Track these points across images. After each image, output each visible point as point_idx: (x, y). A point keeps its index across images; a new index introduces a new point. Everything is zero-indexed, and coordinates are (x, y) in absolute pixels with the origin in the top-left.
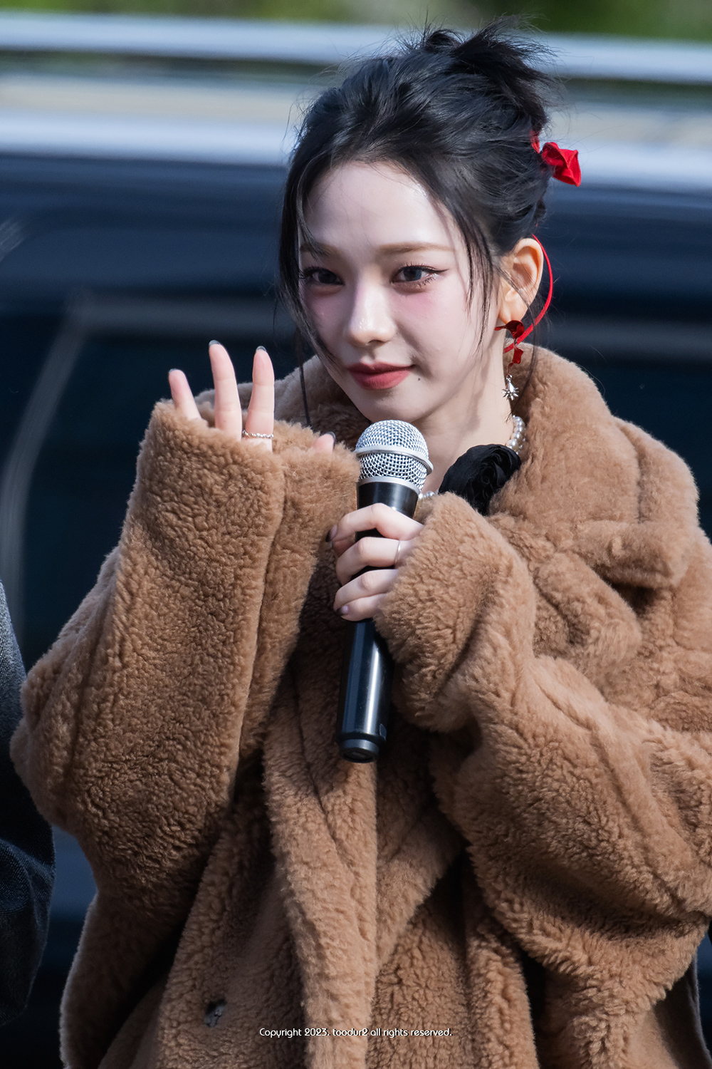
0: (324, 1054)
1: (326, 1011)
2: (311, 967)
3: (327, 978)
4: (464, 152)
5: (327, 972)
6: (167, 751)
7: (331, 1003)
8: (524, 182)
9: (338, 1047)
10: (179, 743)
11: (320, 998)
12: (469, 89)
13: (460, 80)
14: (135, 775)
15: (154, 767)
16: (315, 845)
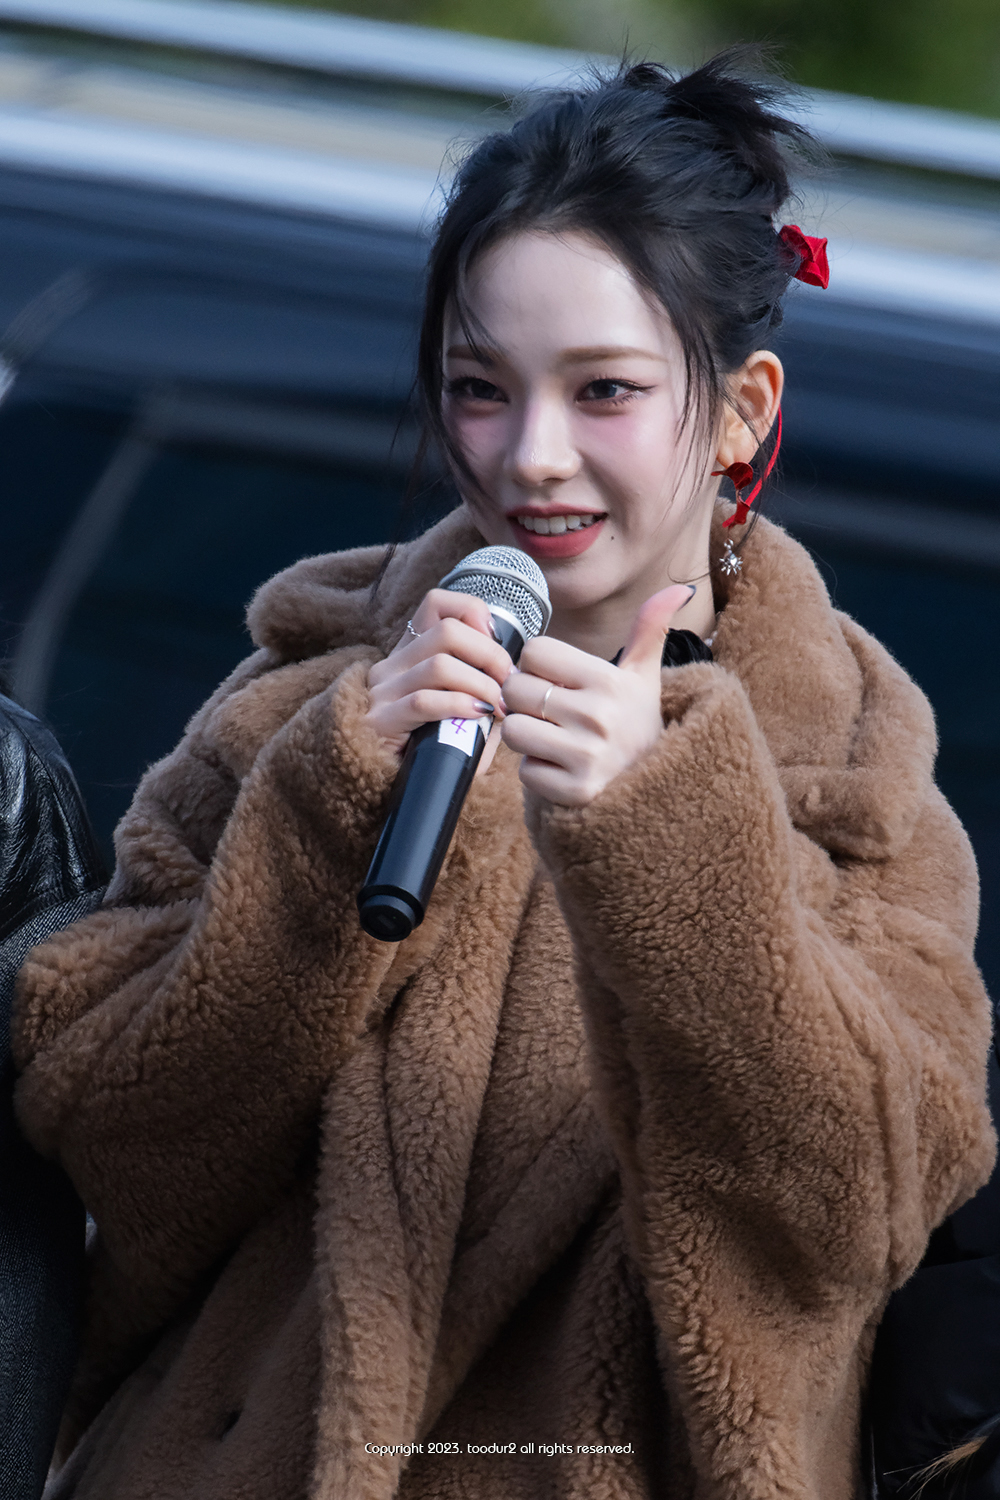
0: (332, 1486)
1: (344, 1428)
2: (334, 1363)
3: (351, 1380)
4: (683, 224)
5: (350, 1372)
7: (352, 1416)
8: (765, 269)
9: (352, 1479)
11: (340, 1408)
12: (693, 140)
13: (681, 126)
16: (371, 1197)
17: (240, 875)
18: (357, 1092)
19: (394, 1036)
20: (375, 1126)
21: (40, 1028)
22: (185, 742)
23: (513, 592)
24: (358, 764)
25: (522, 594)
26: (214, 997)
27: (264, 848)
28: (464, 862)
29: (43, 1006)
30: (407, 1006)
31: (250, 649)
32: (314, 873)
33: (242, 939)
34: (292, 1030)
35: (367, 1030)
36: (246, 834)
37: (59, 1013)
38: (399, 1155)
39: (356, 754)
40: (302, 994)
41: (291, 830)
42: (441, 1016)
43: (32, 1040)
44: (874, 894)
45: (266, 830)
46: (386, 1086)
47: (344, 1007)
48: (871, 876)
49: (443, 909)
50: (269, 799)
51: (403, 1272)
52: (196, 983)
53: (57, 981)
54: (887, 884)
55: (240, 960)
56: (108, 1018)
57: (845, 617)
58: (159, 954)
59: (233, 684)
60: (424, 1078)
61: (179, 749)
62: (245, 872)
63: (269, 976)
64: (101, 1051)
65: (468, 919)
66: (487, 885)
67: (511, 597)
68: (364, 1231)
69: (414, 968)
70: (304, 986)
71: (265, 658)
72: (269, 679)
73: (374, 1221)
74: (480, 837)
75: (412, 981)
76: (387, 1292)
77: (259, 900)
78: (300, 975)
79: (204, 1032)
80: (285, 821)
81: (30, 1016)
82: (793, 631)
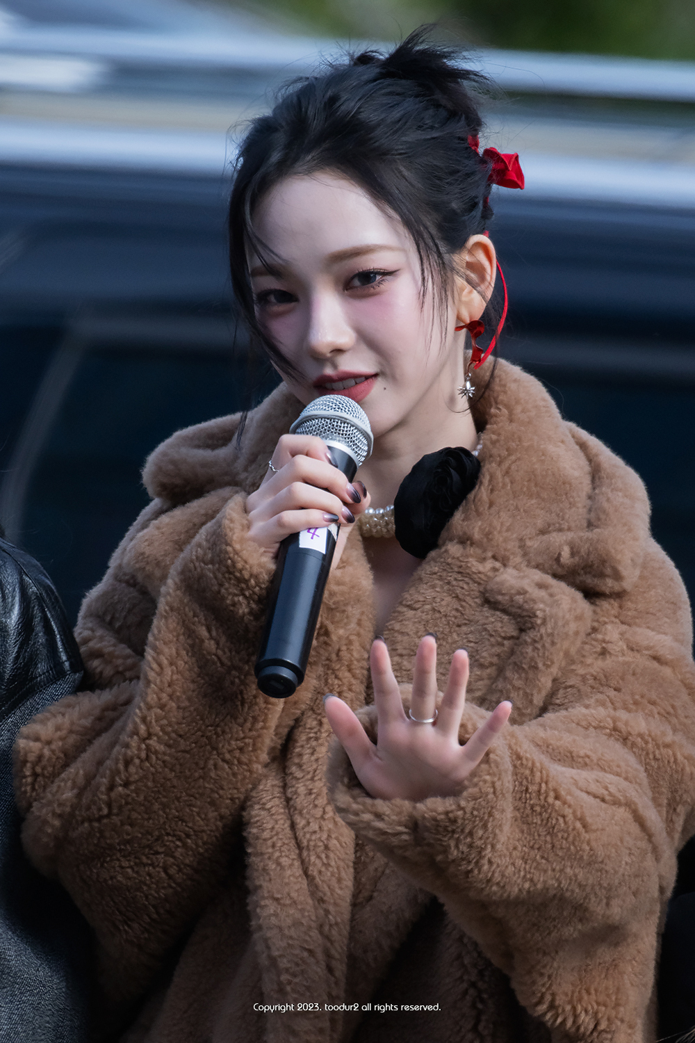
4: (400, 151)
6: (165, 845)
10: (180, 839)
12: (398, 94)
14: (127, 863)
15: (148, 858)
16: (287, 881)
17: (167, 659)
18: (268, 806)
19: (288, 763)
20: (283, 829)
21: (33, 784)
22: (110, 572)
23: (342, 428)
24: (249, 570)
25: (349, 429)
26: (157, 748)
27: (181, 637)
28: (327, 633)
29: (33, 769)
30: (296, 741)
31: (147, 501)
32: (220, 653)
33: (174, 704)
34: (215, 765)
35: (269, 761)
36: (167, 628)
37: (46, 772)
38: (303, 848)
39: (246, 562)
40: (219, 739)
41: (199, 622)
42: (322, 745)
43: (29, 794)
44: (617, 620)
45: (181, 623)
46: (288, 800)
47: (251, 745)
48: (613, 608)
49: (313, 667)
50: (181, 601)
51: (316, 931)
52: (144, 740)
53: (41, 750)
54: (625, 612)
55: (174, 720)
56: (81, 772)
57: (572, 425)
58: (112, 722)
59: (139, 527)
60: (315, 791)
61: (105, 578)
62: (170, 656)
63: (196, 729)
64: (79, 796)
65: (333, 673)
66: (344, 648)
67: (341, 432)
68: (284, 905)
69: (299, 712)
70: (220, 733)
71: (159, 506)
72: (165, 519)
73: (291, 898)
74: (338, 614)
75: (297, 721)
76: (307, 947)
77: (182, 675)
78: (218, 726)
79: (153, 774)
80: (194, 616)
81: (25, 777)
82: (536, 438)
